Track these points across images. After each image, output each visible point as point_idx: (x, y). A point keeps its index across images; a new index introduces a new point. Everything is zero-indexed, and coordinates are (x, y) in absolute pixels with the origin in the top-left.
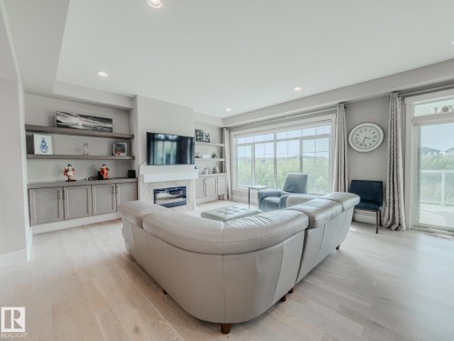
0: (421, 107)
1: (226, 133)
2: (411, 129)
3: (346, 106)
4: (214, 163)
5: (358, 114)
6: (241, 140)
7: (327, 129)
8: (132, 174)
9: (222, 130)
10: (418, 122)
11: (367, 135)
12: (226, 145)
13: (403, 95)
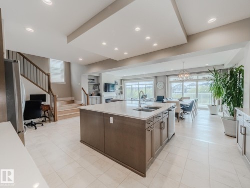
0: (171, 79)
1: (123, 81)
2: (169, 84)
3: (156, 77)
4: (119, 91)
5: (159, 79)
6: (127, 84)
7: (152, 82)
8: (99, 95)
9: (121, 80)
10: (171, 82)
11: (160, 85)
12: (123, 85)
13: (167, 76)
